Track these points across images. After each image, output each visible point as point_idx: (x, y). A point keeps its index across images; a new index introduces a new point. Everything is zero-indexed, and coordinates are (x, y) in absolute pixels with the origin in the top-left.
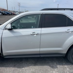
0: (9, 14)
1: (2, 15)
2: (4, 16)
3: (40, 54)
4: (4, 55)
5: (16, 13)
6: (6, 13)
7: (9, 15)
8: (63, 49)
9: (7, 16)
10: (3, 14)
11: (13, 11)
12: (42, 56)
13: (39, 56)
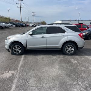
0: (23, 25)
1: (15, 27)
2: (17, 28)
3: (47, 49)
4: (28, 48)
5: (31, 24)
6: (20, 25)
7: (23, 27)
8: (59, 45)
9: (21, 28)
10: (17, 26)
11: (26, 22)
12: (48, 50)
13: (46, 50)
